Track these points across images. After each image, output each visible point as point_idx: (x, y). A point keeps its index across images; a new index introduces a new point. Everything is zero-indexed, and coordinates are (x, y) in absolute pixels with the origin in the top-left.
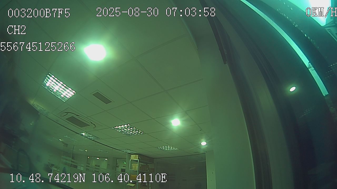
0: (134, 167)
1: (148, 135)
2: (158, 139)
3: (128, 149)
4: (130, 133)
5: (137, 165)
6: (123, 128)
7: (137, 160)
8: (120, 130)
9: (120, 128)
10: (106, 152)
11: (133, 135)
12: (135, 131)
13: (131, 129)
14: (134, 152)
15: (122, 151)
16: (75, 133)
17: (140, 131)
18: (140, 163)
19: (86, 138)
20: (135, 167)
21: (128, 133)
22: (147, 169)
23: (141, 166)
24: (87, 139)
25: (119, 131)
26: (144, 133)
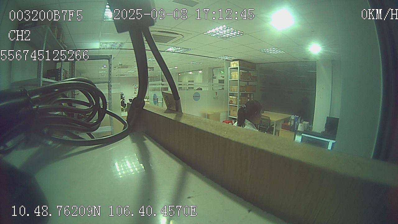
0: (233, 76)
1: (250, 35)
2: (261, 40)
3: (225, 55)
4: (226, 35)
5: (238, 73)
6: (217, 32)
7: (237, 68)
8: (215, 34)
9: (214, 32)
10: (200, 63)
11: (230, 37)
12: (232, 32)
13: (228, 30)
14: (233, 58)
15: (219, 59)
17: (239, 32)
18: (241, 70)
19: (174, 53)
20: (235, 76)
21: (224, 35)
22: (249, 77)
23: (241, 74)
24: (176, 53)
25: (213, 36)
26: (244, 34)
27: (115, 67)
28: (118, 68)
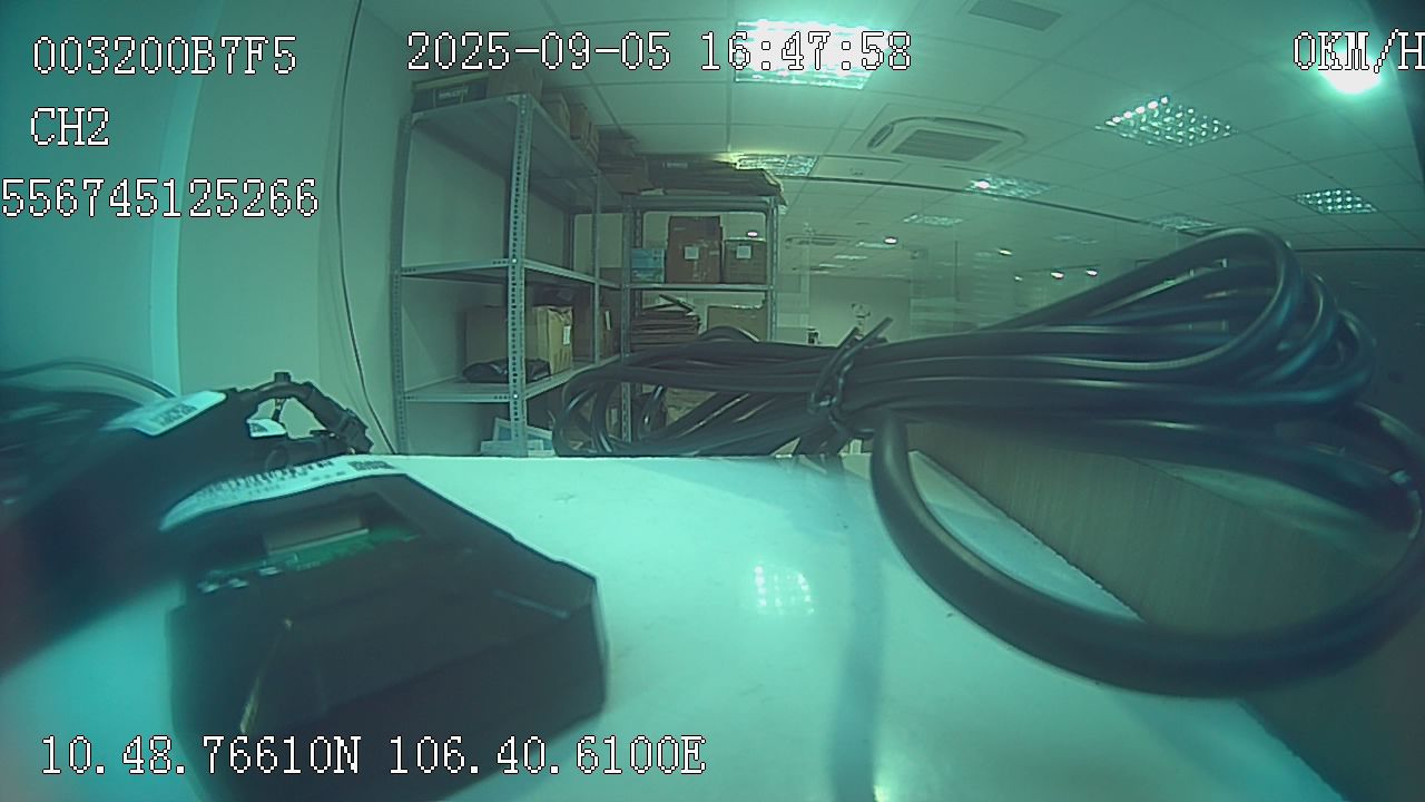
1: (1253, 136)
2: (1295, 158)
4: (1176, 136)
6: (1144, 120)
8: (1136, 132)
9: (1132, 123)
10: (1090, 240)
11: (1191, 144)
13: (1179, 116)
14: (1203, 224)
15: (1154, 225)
16: (946, 192)
17: (1216, 122)
19: (996, 199)
21: (1167, 136)
24: (1003, 200)
25: (1131, 136)
26: (1233, 131)
27: (789, 240)
28: (801, 243)
